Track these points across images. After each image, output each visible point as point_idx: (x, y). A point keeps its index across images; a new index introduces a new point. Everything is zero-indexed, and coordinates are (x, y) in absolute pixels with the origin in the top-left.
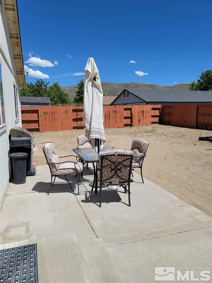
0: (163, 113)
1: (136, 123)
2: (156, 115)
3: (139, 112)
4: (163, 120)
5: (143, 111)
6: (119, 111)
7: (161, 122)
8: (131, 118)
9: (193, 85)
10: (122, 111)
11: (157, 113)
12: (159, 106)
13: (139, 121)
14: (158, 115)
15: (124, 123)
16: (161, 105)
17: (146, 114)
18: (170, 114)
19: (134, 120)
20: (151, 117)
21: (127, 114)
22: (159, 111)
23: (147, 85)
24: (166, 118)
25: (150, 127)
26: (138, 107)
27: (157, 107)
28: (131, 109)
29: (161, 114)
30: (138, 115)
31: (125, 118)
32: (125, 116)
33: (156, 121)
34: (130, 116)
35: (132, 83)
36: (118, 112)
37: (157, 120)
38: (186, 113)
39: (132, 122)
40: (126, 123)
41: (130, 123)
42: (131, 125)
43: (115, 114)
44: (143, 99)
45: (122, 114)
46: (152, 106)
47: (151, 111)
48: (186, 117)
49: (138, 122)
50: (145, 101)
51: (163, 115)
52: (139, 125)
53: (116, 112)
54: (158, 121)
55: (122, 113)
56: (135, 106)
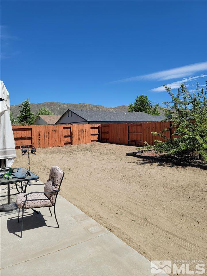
0: (101, 132)
1: (76, 141)
2: (96, 133)
3: (78, 131)
4: (101, 138)
5: (82, 130)
6: (59, 130)
7: (100, 140)
8: (71, 137)
9: (130, 107)
10: (61, 130)
11: (96, 131)
12: (97, 125)
13: (79, 139)
14: (97, 133)
15: (64, 142)
16: (99, 124)
17: (85, 133)
18: (107, 132)
19: (74, 139)
20: (90, 135)
21: (67, 132)
22: (98, 129)
23: (94, 106)
24: (104, 136)
25: (89, 145)
26: (77, 126)
27: (95, 126)
28: (70, 128)
29: (100, 132)
30: (78, 134)
31: (65, 137)
32: (64, 135)
33: (96, 139)
34: (70, 135)
35: (80, 103)
36: (57, 131)
37: (96, 137)
38: (120, 131)
39: (72, 140)
40: (66, 142)
41: (70, 142)
42: (71, 144)
43: (55, 133)
44: (85, 118)
45: (61, 133)
46: (91, 125)
47: (90, 130)
48: (120, 135)
49: (78, 141)
50: (87, 121)
51: (101, 134)
52: (79, 143)
53: (55, 131)
54: (97, 139)
55: (62, 131)
56: (75, 126)
